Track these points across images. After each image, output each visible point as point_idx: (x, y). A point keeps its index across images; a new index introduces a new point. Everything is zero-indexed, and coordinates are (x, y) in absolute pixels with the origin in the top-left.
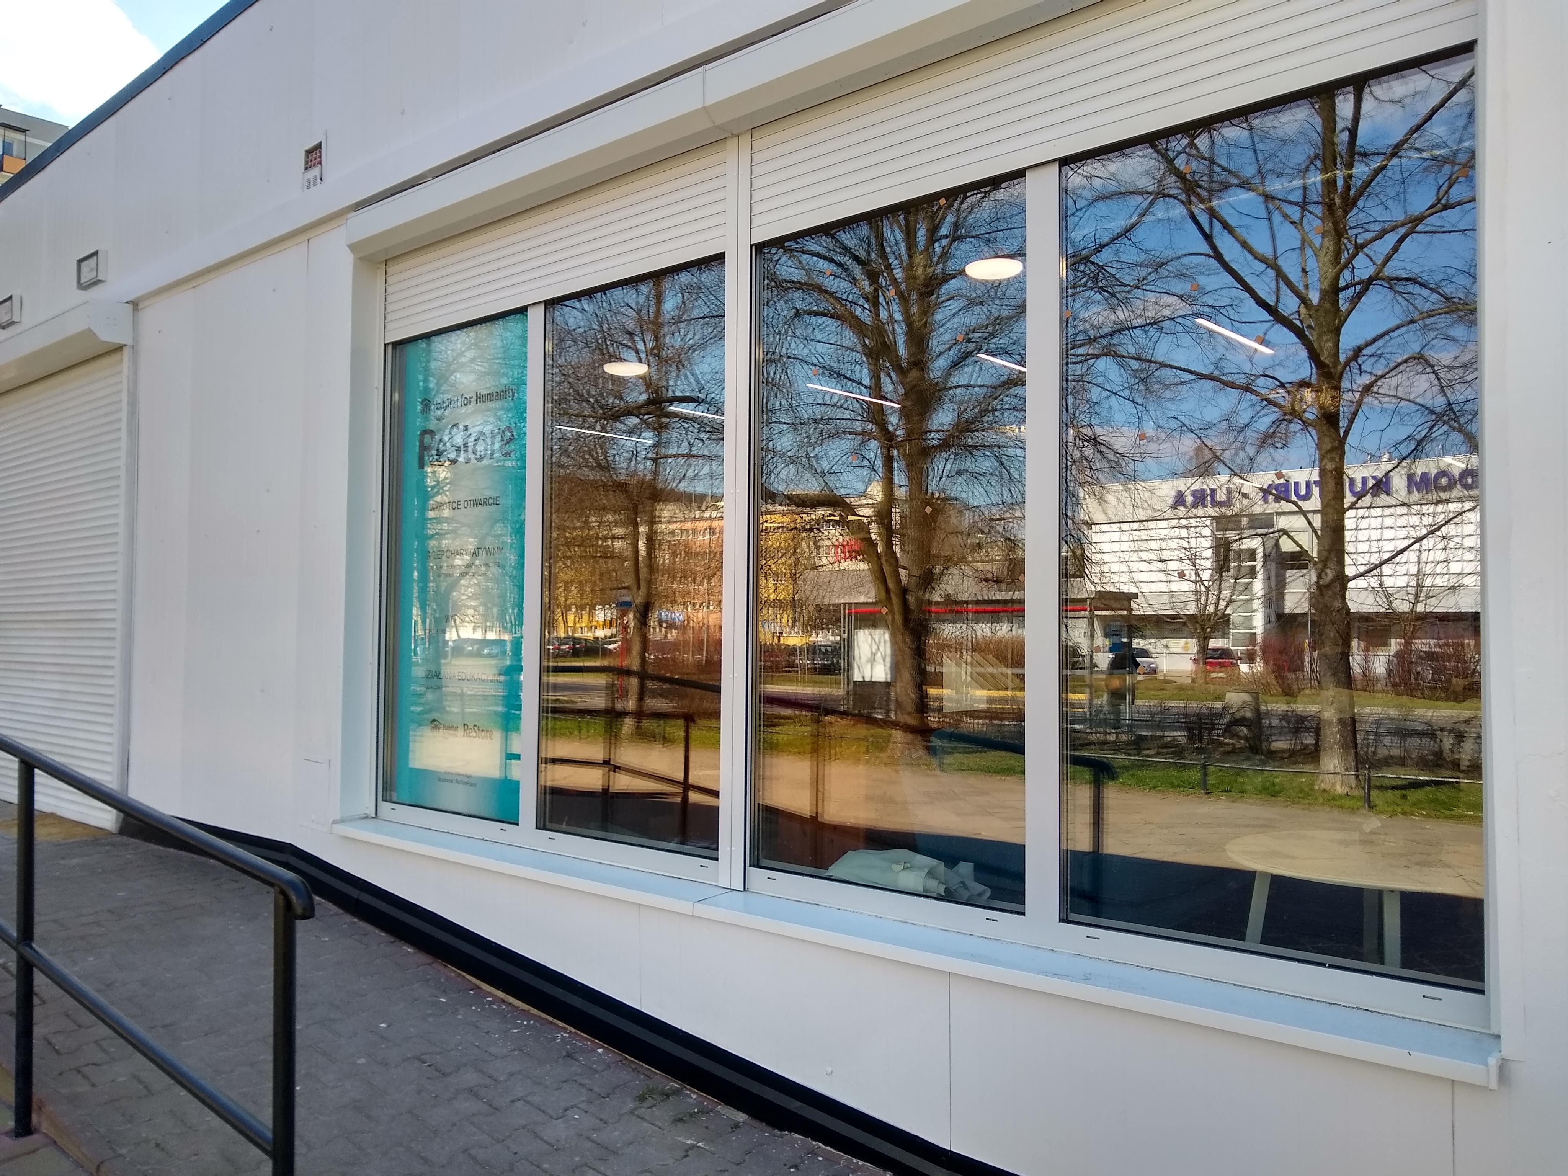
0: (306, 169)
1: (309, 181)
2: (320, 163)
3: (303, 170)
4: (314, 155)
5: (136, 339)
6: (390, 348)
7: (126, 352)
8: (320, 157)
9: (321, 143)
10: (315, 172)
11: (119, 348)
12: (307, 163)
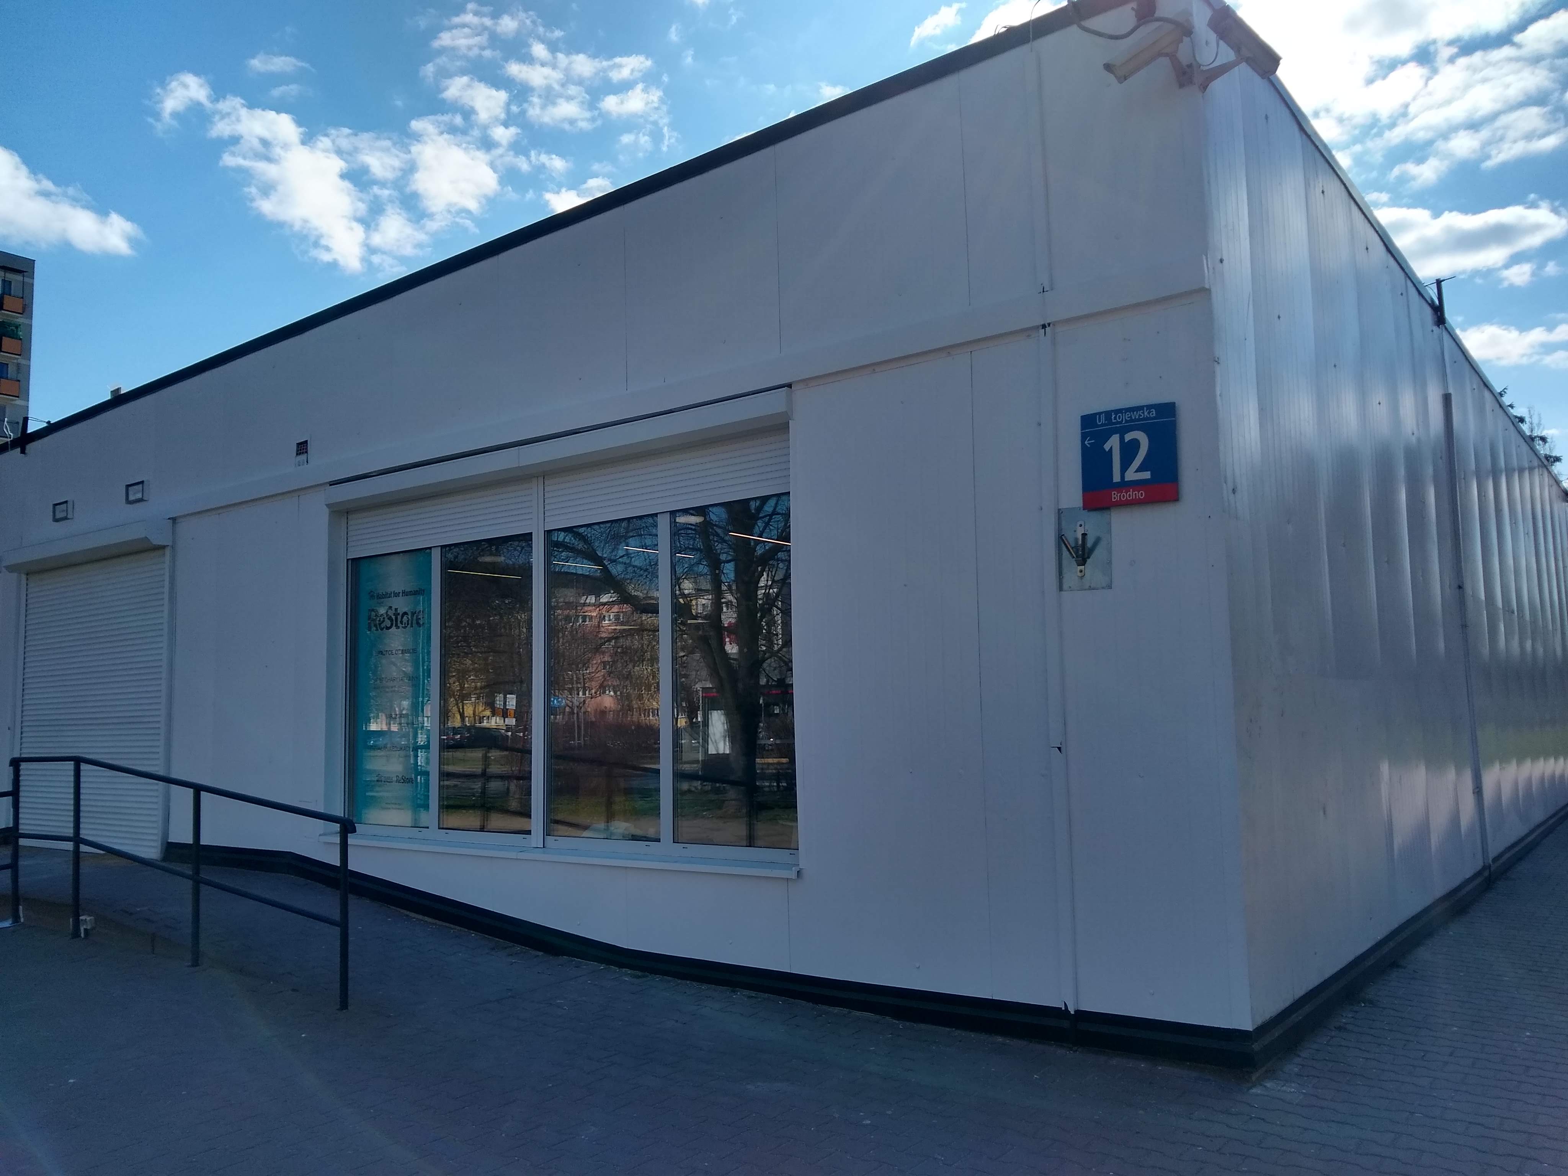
0: (297, 454)
1: (299, 462)
2: (306, 452)
3: (295, 454)
4: (302, 448)
5: (174, 541)
6: (350, 562)
7: (168, 552)
8: (307, 449)
9: (307, 441)
10: (303, 457)
11: (164, 547)
12: (297, 451)
